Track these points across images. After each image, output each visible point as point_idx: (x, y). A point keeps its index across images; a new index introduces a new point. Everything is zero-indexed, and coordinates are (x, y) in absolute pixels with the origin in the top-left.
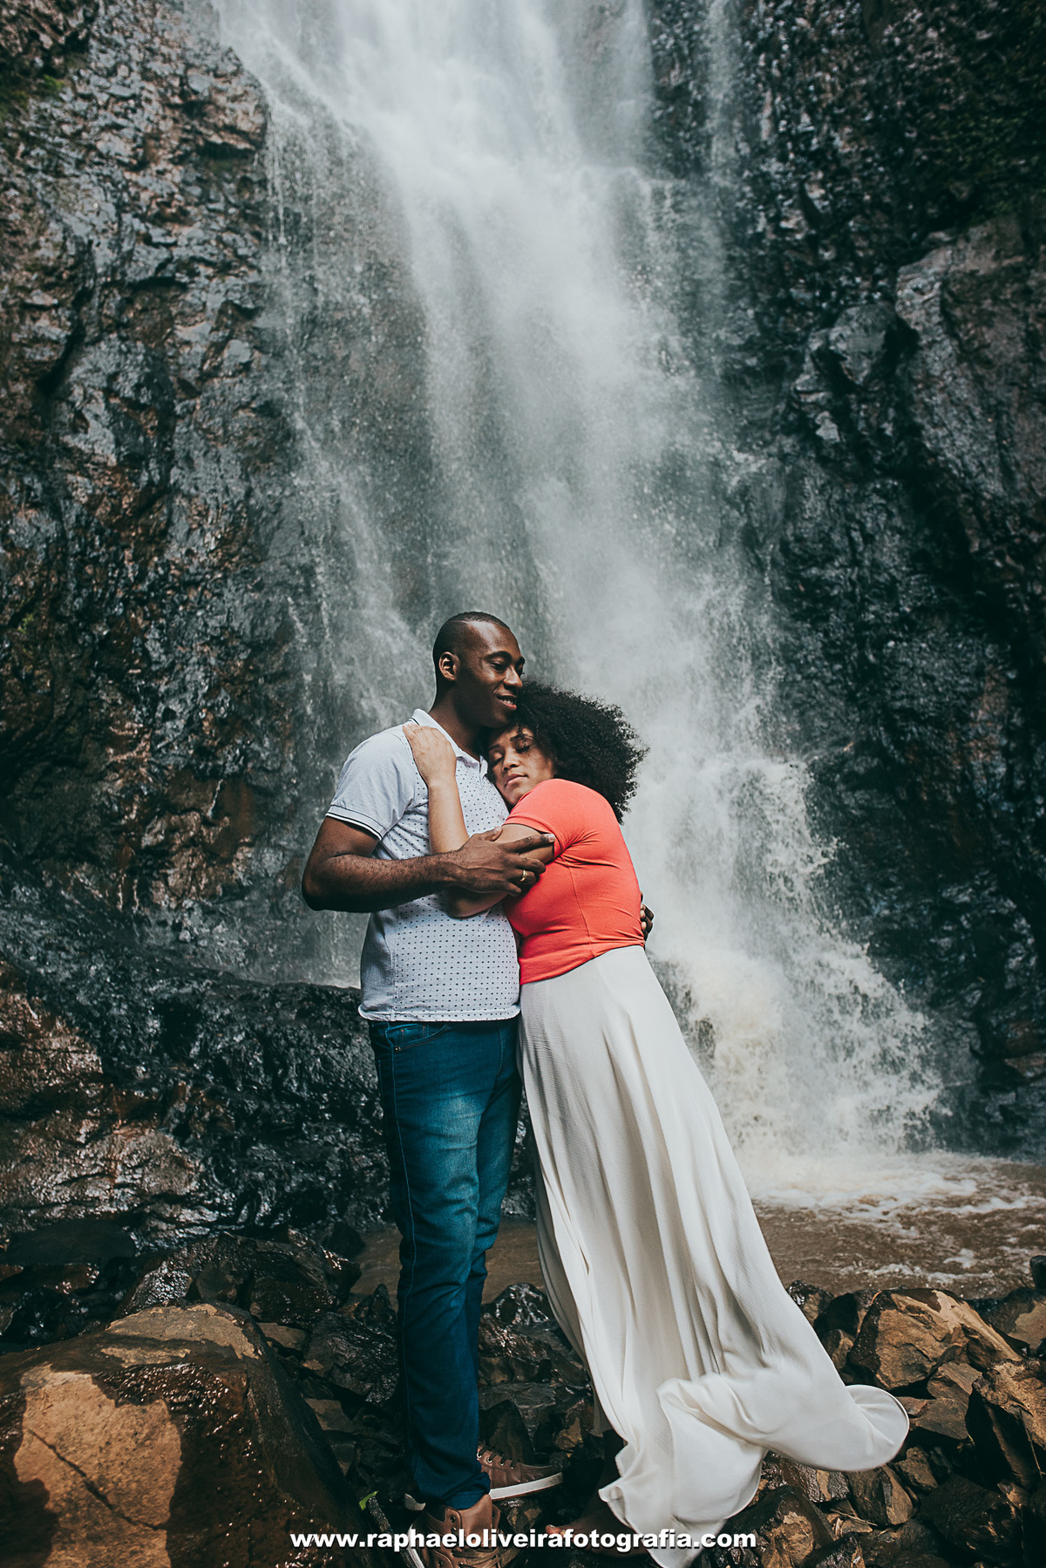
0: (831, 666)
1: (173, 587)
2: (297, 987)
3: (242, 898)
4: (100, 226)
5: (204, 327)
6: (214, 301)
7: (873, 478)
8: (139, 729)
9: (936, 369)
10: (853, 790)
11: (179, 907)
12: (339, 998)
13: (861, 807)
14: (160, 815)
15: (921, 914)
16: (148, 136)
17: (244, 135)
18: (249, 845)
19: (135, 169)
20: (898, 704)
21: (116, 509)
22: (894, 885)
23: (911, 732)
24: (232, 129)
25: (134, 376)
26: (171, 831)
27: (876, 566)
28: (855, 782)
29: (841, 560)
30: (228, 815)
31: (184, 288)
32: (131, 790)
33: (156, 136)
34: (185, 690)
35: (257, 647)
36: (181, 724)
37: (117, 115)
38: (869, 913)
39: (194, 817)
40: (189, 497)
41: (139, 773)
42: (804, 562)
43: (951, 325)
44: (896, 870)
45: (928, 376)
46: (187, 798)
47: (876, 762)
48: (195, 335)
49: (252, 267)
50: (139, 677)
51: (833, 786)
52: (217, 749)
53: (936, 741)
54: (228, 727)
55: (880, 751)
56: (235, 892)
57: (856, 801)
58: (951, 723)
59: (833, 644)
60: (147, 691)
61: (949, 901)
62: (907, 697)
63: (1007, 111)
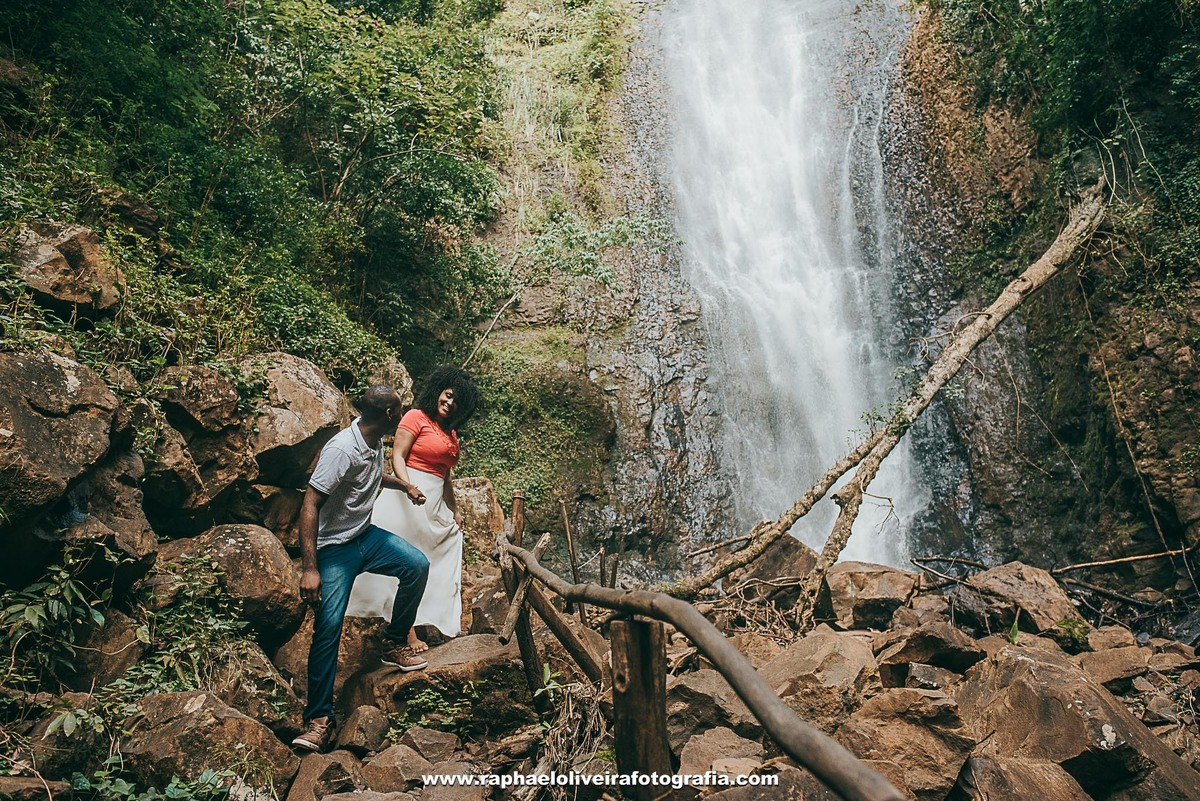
1: (692, 484)
4: (653, 366)
5: (690, 390)
6: (692, 380)
8: (688, 530)
13: (928, 528)
16: (663, 326)
17: (694, 314)
19: (660, 340)
21: (672, 463)
24: (690, 313)
25: (671, 417)
31: (682, 378)
33: (665, 325)
34: (700, 516)
35: (721, 498)
36: (700, 526)
37: (653, 322)
40: (693, 452)
41: (690, 543)
47: (933, 511)
48: (687, 393)
49: (703, 362)
50: (686, 513)
52: (711, 533)
54: (714, 526)
57: (926, 526)
59: (926, 468)
60: (689, 518)
63: (970, 254)
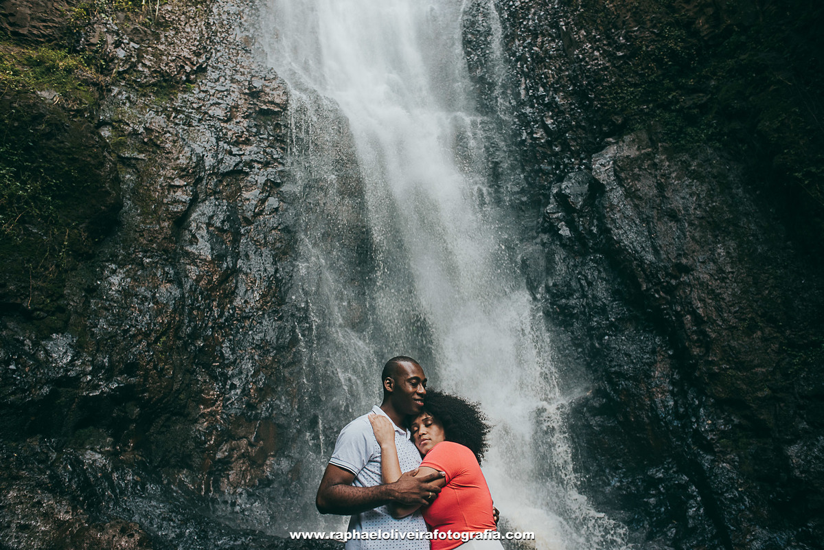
0: (577, 350)
1: (237, 320)
3: (269, 487)
4: (208, 147)
5: (257, 192)
6: (261, 180)
7: (589, 254)
8: (218, 395)
9: (615, 201)
10: (594, 416)
11: (235, 492)
13: (599, 426)
14: (226, 442)
15: (638, 485)
16: (234, 107)
17: (278, 105)
18: (273, 456)
19: (226, 122)
20: (613, 369)
21: (210, 282)
22: (621, 468)
23: (621, 384)
24: (272, 102)
25: (221, 217)
26: (232, 449)
27: (595, 298)
28: (595, 412)
29: (576, 295)
30: (263, 440)
31: (247, 174)
32: (212, 428)
33: (236, 107)
34: (242, 373)
35: (280, 349)
36: (239, 391)
37: (218, 98)
38: (609, 484)
39: (245, 441)
40: (246, 274)
41: (216, 419)
42: (558, 297)
43: (620, 181)
44: (622, 460)
45: (612, 205)
46: (241, 431)
47: (604, 400)
48: (251, 196)
49: (280, 163)
50: (218, 367)
51: (584, 414)
52: (257, 404)
53: (635, 389)
54: (264, 392)
55: (606, 395)
56: (267, 483)
57: (596, 422)
58: (642, 378)
59: (576, 338)
60: (222, 374)
61: (651, 477)
62: (618, 365)
63: (635, 85)
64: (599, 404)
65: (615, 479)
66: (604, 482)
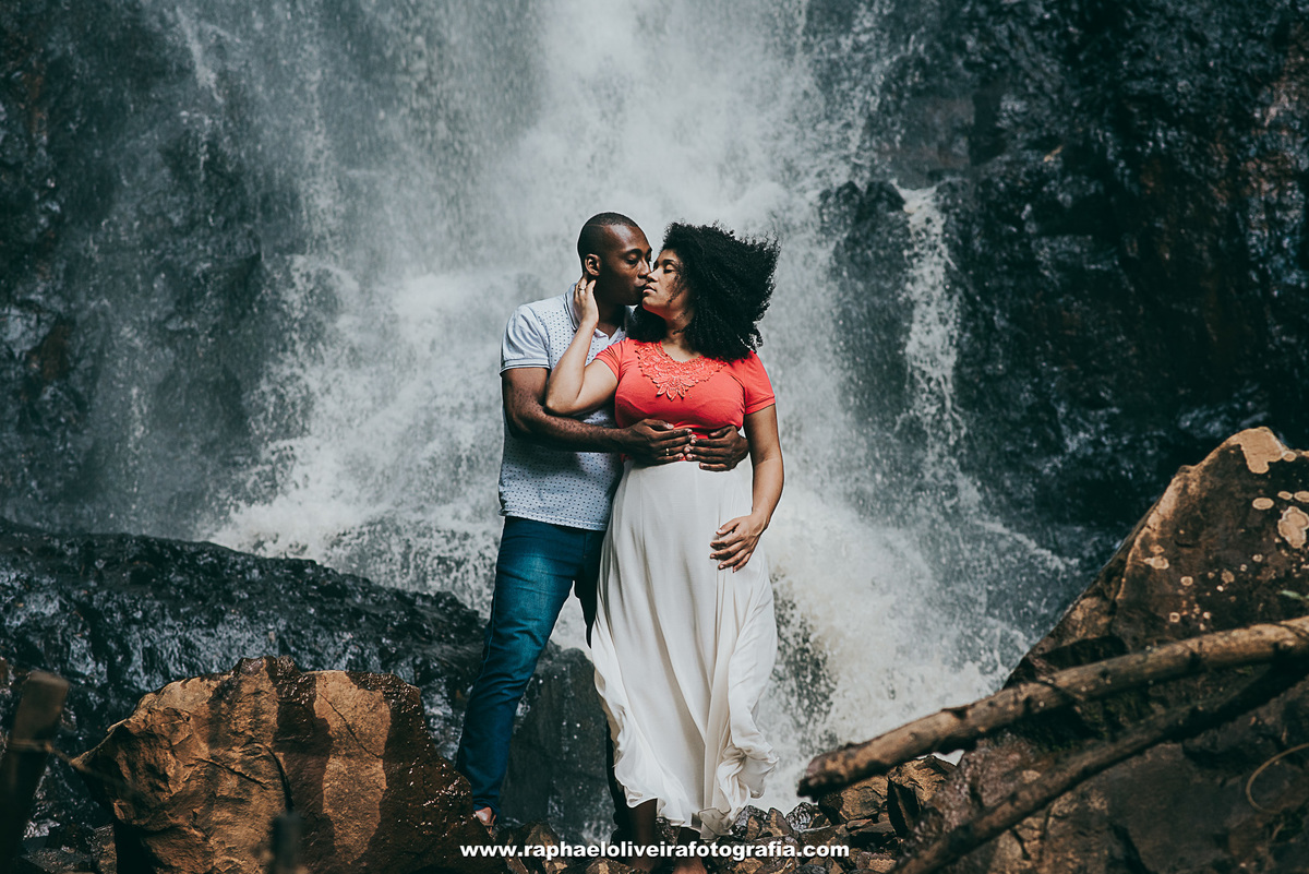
2: (122, 538)
10: (1051, 232)
12: (193, 557)
13: (1059, 266)
15: (1143, 455)
20: (1136, 86)
22: (1103, 404)
23: (1156, 138)
28: (1053, 219)
38: (1059, 449)
44: (1112, 380)
47: (1092, 189)
51: (1020, 224)
53: (1193, 157)
55: (1102, 170)
57: (1054, 258)
62: (1156, 72)
64: (1075, 198)
65: (1081, 435)
66: (1045, 442)
